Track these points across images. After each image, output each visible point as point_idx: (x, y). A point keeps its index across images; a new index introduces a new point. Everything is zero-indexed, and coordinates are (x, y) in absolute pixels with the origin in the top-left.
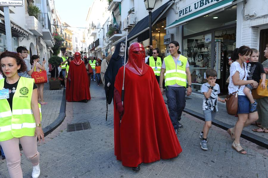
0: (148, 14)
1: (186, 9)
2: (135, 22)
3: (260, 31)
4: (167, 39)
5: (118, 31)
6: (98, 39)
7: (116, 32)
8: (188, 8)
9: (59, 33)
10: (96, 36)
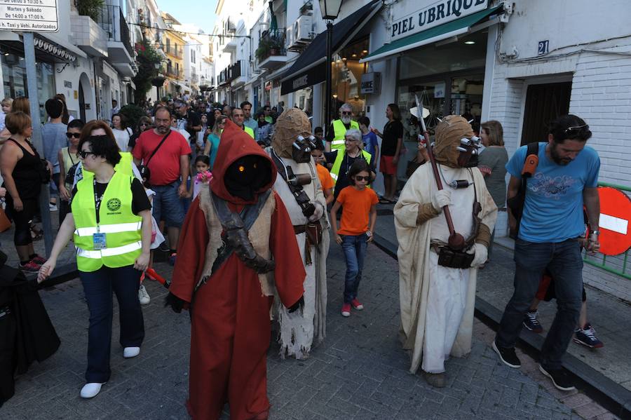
0: (326, 29)
1: (404, 21)
2: (313, 33)
3: (527, 88)
4: (367, 83)
5: (280, 50)
6: (239, 62)
7: (273, 53)
8: (409, 21)
9: (153, 42)
10: (235, 53)
